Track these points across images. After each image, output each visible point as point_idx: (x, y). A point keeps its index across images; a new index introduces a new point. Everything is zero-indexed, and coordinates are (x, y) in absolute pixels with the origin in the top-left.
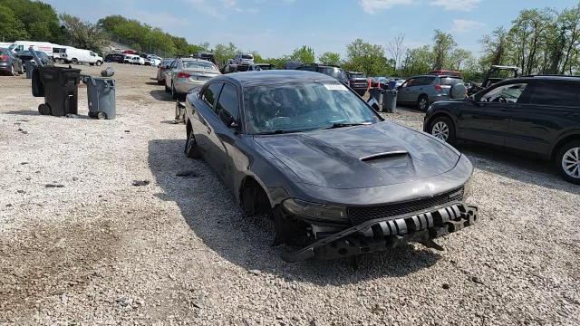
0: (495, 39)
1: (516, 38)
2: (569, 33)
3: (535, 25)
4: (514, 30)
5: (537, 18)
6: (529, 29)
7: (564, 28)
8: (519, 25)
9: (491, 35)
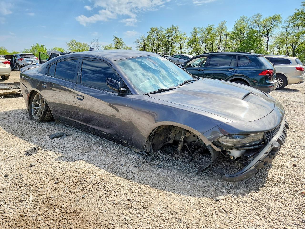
0: (141, 41)
1: (150, 41)
2: (170, 38)
3: (157, 34)
4: (149, 37)
5: (157, 32)
6: (155, 36)
7: (168, 36)
8: (151, 35)
9: (140, 39)
